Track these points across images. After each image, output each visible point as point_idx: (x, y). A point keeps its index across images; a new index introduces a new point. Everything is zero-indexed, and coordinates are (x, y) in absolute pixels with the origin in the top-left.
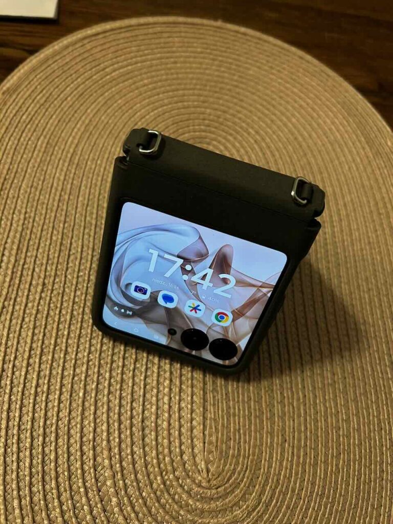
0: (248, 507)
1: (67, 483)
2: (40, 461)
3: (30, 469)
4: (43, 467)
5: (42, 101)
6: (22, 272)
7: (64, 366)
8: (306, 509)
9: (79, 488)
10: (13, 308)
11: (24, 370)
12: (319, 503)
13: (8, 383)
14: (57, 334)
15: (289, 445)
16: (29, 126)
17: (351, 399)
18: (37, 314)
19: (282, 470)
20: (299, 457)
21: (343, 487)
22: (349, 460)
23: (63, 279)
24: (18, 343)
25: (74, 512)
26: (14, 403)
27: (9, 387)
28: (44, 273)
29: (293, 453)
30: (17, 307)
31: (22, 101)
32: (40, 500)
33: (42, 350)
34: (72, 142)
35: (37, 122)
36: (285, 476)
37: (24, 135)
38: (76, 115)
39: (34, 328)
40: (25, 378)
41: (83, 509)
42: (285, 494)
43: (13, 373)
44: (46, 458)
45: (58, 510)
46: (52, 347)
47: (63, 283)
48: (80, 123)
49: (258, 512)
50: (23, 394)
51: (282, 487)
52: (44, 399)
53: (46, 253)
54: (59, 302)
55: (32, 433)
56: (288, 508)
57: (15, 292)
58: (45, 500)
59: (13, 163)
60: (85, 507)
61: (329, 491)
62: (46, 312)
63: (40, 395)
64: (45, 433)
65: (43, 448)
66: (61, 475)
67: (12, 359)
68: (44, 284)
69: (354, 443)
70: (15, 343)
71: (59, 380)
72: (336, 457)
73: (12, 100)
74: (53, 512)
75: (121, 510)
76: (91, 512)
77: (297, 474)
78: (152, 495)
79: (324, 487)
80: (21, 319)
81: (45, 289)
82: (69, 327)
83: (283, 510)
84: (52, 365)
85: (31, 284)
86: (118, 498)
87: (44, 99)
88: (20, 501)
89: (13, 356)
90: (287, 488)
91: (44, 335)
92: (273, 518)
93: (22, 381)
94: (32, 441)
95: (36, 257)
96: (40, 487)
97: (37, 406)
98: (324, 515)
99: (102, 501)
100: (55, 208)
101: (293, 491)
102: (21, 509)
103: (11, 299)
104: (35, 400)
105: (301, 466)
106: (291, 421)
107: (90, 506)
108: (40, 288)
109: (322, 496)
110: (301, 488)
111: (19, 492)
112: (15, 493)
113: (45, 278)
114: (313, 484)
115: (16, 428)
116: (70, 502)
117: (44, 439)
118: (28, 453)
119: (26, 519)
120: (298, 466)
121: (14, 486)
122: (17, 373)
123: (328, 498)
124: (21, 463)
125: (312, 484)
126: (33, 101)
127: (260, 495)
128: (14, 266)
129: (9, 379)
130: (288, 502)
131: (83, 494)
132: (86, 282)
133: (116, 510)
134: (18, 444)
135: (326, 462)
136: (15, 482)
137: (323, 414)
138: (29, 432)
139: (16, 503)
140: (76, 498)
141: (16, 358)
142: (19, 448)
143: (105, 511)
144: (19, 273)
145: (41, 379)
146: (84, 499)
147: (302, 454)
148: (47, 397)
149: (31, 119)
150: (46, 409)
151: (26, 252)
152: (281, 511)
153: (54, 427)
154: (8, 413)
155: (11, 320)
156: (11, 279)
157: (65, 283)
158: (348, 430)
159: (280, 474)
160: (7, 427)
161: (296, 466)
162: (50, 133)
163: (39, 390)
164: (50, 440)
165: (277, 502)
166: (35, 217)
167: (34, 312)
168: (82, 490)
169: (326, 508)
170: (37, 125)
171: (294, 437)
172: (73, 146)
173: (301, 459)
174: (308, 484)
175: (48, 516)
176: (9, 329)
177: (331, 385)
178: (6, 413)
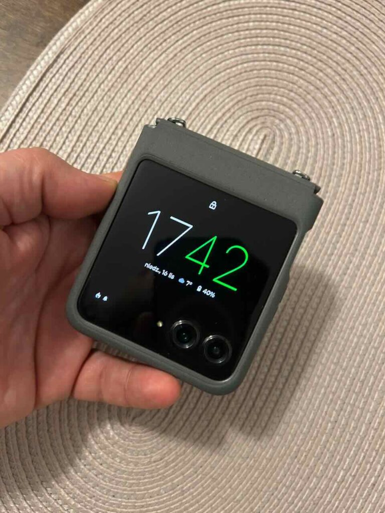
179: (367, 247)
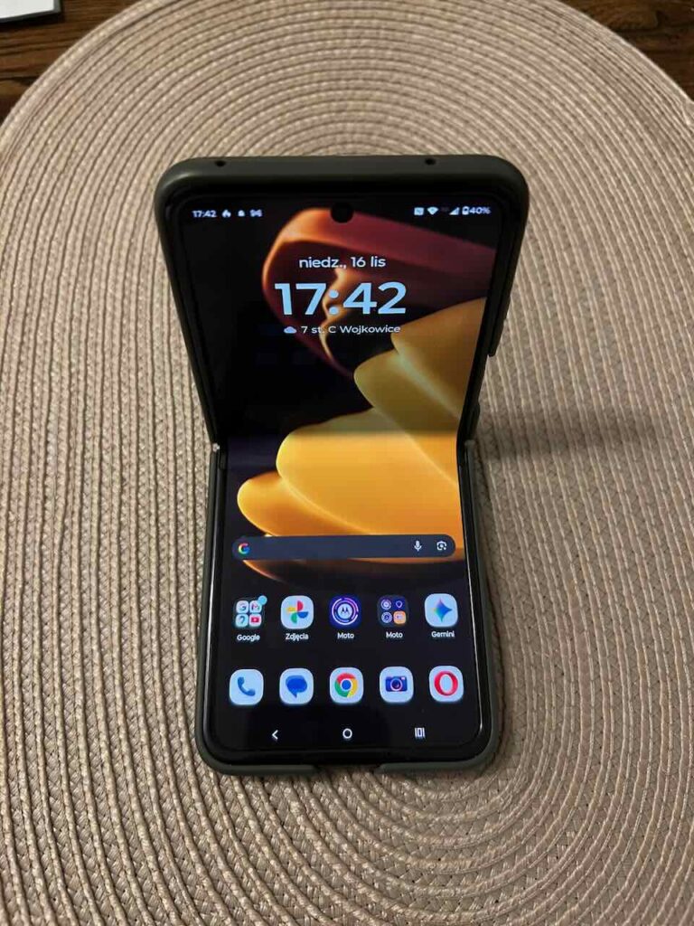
0: (512, 788)
1: (215, 789)
2: (167, 761)
3: (155, 775)
4: (174, 770)
5: (60, 167)
6: (83, 465)
7: (178, 607)
8: (610, 779)
9: (236, 794)
10: (80, 527)
11: (116, 624)
12: (631, 765)
13: (95, 647)
14: (159, 558)
15: (569, 681)
16: (47, 215)
17: (668, 591)
18: (120, 530)
19: (562, 722)
20: (588, 698)
21: (670, 735)
22: (675, 692)
23: (152, 466)
24: (98, 581)
25: (234, 833)
26: (111, 679)
27: (97, 655)
28: (118, 462)
29: (577, 692)
30: (86, 525)
31: (27, 172)
32: (178, 821)
33: (139, 588)
34: (124, 229)
35: (58, 205)
36: (568, 732)
37: (42, 232)
38: (121, 179)
39: (120, 554)
40: (120, 637)
41: (247, 825)
42: (571, 760)
43: (100, 632)
44: (177, 755)
45: (209, 833)
46: (154, 580)
47: (153, 472)
48: (131, 192)
49: (531, 794)
50: (121, 662)
51: (566, 749)
52: (155, 664)
53: (117, 427)
54: (153, 505)
55: (146, 720)
56: (579, 780)
57: (78, 501)
58: (186, 819)
59: (33, 284)
60: (251, 822)
61: (647, 745)
62: (133, 526)
63: (149, 660)
64: (167, 718)
65: (169, 741)
66: (204, 778)
67: (94, 609)
68: (122, 479)
69: (681, 662)
70: (94, 583)
71: (174, 631)
72: (652, 688)
73: (10, 174)
74: (202, 837)
75: (308, 819)
76: (261, 829)
77: (587, 725)
78: (354, 790)
79: (636, 740)
80: (95, 542)
81: (126, 488)
82: (176, 543)
83: (571, 785)
84: (158, 609)
85: (101, 483)
86: (300, 802)
87: (63, 161)
88: (148, 829)
89: (94, 603)
90: (574, 750)
91: (138, 562)
92: (557, 800)
93: (116, 642)
94: (149, 734)
95: (101, 437)
96: (175, 801)
97: (147, 678)
98: (642, 784)
99: (275, 809)
100: (116, 351)
101: (585, 752)
102: (151, 840)
103: (73, 513)
104: (142, 668)
105: (593, 711)
106: (568, 641)
107: (258, 820)
108: (117, 486)
109: (635, 755)
110: (598, 746)
111: (143, 814)
112: (137, 815)
113: (121, 470)
114: (618, 737)
115: (121, 717)
116: (225, 818)
117: (168, 727)
118: (146, 752)
119: (162, 852)
120: (587, 711)
121: (134, 806)
122: (106, 631)
123: (646, 757)
124: (139, 769)
125: (615, 737)
126: (46, 168)
127: (530, 766)
128: (68, 458)
129: (95, 641)
130: (579, 771)
131: (243, 802)
132: (190, 465)
133: (300, 819)
134: (128, 740)
135: (635, 698)
136: (134, 799)
137: (621, 620)
138: (142, 719)
139: (141, 832)
140: (234, 809)
141: (99, 606)
142: (130, 746)
143: (282, 823)
144: (79, 468)
145: (145, 633)
146: (247, 812)
147: (592, 692)
148: (160, 661)
149: (49, 201)
150: (161, 681)
151: (84, 432)
152: (568, 786)
153: (179, 706)
154: (104, 695)
155: (80, 548)
156: (68, 480)
157: (156, 472)
158: (668, 642)
159: (558, 728)
160: (107, 716)
161: (585, 712)
162: (84, 219)
163: (145, 651)
164: (177, 727)
165: (559, 774)
166: (86, 371)
167: (115, 528)
168: (241, 796)
169: (644, 773)
170: (60, 211)
171: (575, 666)
172: (127, 235)
173: (593, 699)
174: (608, 738)
175: (195, 844)
176: (80, 563)
177: (630, 570)
178: (100, 695)
179: (595, 278)
